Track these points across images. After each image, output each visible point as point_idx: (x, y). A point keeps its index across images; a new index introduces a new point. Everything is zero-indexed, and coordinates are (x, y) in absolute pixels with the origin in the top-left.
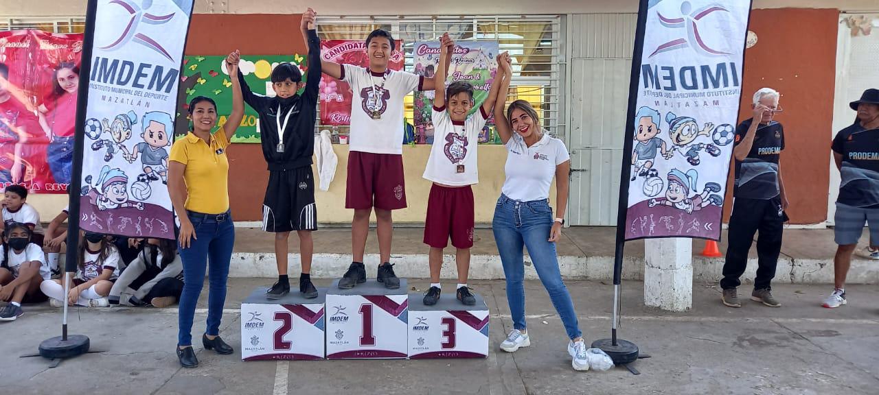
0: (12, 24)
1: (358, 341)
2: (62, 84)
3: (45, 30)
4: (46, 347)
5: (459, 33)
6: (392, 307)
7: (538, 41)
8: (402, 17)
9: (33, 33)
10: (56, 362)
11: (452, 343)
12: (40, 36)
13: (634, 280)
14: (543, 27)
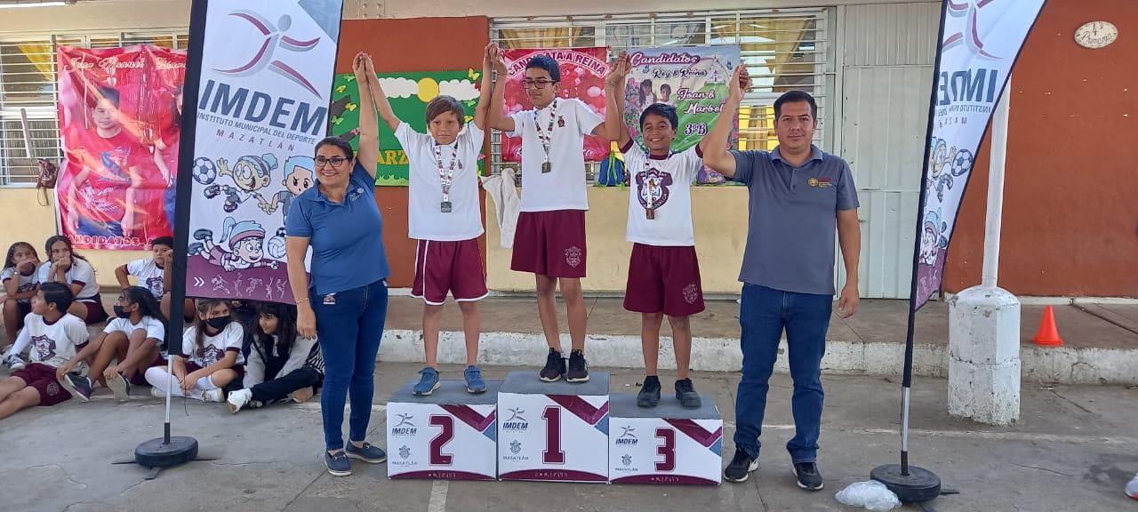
0: (123, 38)
1: (541, 457)
3: (162, 45)
4: (143, 452)
5: (686, 36)
6: (586, 412)
7: (796, 43)
8: (609, 16)
9: (148, 50)
10: (155, 471)
11: (670, 464)
12: (155, 53)
13: (933, 377)
14: (803, 24)
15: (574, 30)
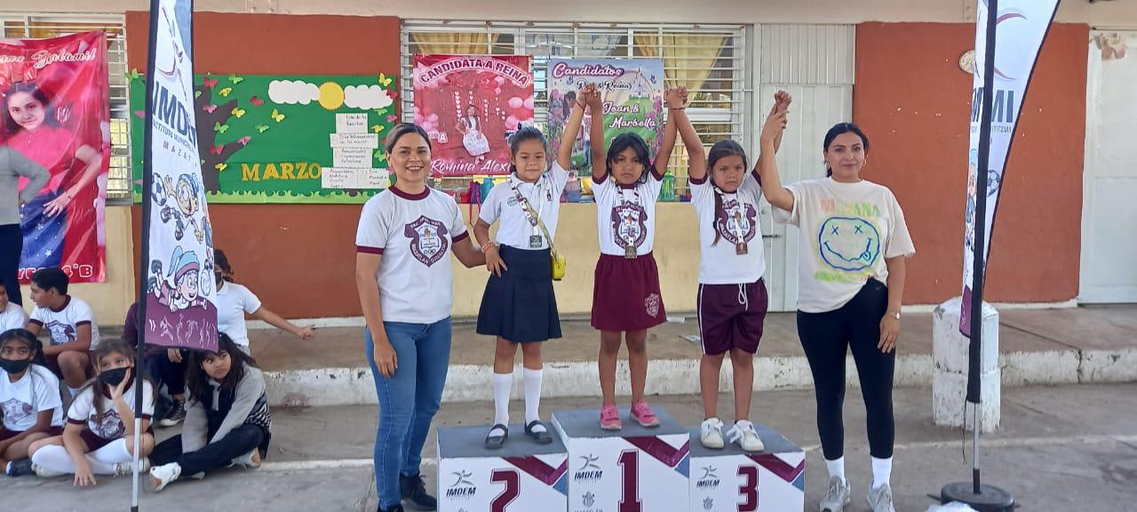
1: (616, 508)
2: (16, 117)
6: (666, 454)
7: (715, 59)
8: (531, 24)
11: (752, 504)
14: (720, 41)
15: (493, 35)
